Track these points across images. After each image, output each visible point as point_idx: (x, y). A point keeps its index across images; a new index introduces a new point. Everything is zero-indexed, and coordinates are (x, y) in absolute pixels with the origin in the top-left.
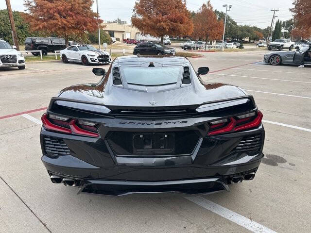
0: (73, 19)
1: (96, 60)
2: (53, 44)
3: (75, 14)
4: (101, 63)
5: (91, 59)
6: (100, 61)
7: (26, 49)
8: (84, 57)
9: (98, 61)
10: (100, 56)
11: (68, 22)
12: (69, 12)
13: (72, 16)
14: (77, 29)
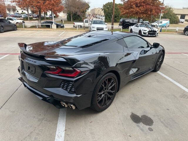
0: (144, 8)
1: (147, 33)
2: (134, 23)
3: (146, 5)
4: (149, 35)
5: (143, 32)
6: (149, 34)
7: (119, 25)
8: (140, 31)
9: (147, 34)
10: (150, 31)
11: (140, 10)
12: (142, 3)
13: (143, 6)
14: (145, 14)
